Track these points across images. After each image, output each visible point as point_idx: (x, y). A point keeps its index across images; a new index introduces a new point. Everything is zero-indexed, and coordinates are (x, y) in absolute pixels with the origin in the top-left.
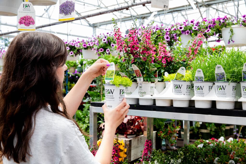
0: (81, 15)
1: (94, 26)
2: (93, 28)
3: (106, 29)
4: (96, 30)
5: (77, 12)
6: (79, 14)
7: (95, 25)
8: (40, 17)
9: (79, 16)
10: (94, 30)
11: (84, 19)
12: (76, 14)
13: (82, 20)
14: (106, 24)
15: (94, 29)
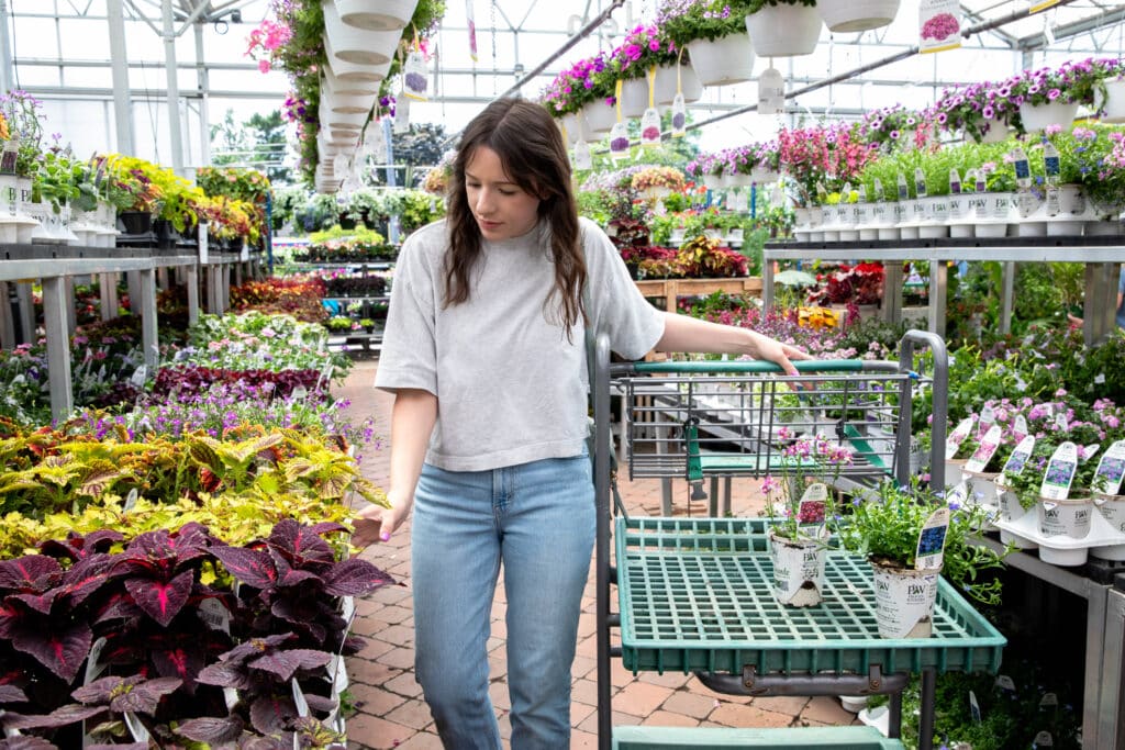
0: (981, 19)
1: (1025, 46)
2: (1024, 53)
3: (1073, 48)
4: (1031, 57)
5: (969, 12)
6: (976, 15)
7: (1029, 44)
8: (852, 43)
9: (974, 22)
10: (1024, 59)
11: (992, 30)
12: (965, 16)
13: (984, 34)
14: (1074, 33)
15: (1027, 55)
